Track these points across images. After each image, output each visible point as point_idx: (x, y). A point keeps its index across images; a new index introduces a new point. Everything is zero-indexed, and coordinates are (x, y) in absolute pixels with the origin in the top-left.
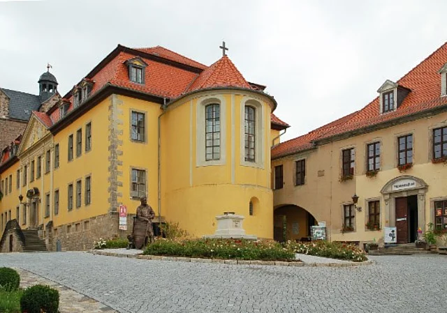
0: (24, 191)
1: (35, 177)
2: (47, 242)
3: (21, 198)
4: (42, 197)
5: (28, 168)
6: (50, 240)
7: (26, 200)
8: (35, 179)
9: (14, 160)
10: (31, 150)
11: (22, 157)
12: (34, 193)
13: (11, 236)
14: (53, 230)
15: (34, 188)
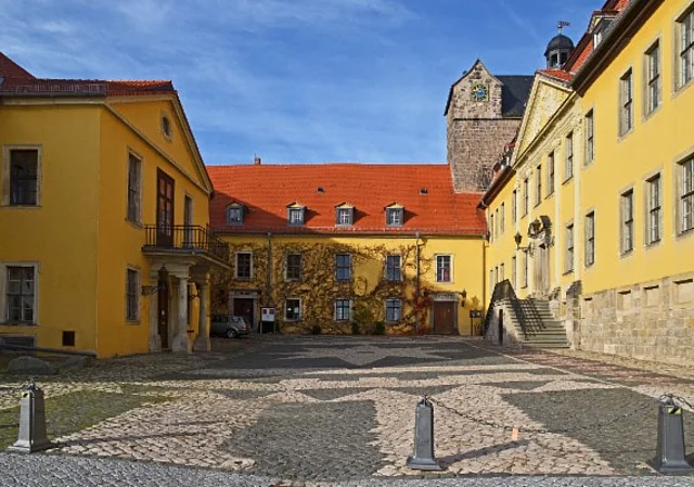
0: (522, 227)
1: (544, 195)
2: (568, 326)
3: (518, 239)
4: (557, 231)
5: (530, 183)
6: (575, 325)
7: (526, 241)
8: (542, 200)
9: (508, 174)
10: (533, 147)
11: (519, 166)
12: (543, 226)
13: (501, 311)
14: (581, 302)
15: (541, 217)
